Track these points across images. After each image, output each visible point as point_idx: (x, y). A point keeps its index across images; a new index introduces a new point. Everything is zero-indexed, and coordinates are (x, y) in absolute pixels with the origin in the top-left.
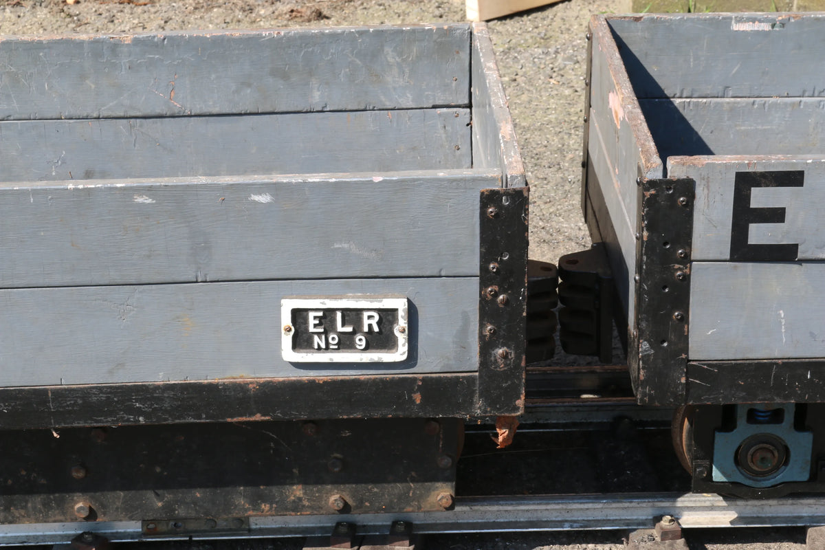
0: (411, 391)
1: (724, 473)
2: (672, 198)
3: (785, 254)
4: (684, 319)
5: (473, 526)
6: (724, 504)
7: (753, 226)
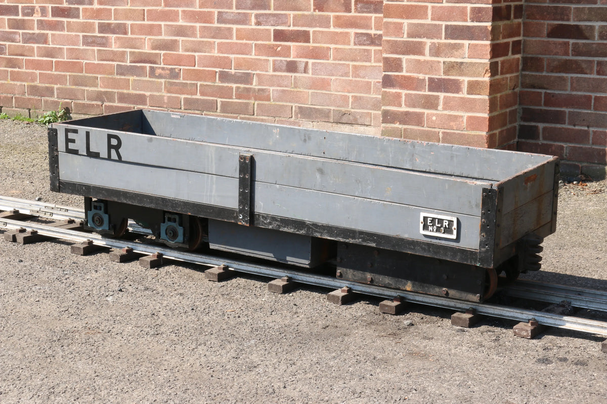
2: (53, 133)
3: (75, 152)
4: (58, 167)
7: (69, 143)
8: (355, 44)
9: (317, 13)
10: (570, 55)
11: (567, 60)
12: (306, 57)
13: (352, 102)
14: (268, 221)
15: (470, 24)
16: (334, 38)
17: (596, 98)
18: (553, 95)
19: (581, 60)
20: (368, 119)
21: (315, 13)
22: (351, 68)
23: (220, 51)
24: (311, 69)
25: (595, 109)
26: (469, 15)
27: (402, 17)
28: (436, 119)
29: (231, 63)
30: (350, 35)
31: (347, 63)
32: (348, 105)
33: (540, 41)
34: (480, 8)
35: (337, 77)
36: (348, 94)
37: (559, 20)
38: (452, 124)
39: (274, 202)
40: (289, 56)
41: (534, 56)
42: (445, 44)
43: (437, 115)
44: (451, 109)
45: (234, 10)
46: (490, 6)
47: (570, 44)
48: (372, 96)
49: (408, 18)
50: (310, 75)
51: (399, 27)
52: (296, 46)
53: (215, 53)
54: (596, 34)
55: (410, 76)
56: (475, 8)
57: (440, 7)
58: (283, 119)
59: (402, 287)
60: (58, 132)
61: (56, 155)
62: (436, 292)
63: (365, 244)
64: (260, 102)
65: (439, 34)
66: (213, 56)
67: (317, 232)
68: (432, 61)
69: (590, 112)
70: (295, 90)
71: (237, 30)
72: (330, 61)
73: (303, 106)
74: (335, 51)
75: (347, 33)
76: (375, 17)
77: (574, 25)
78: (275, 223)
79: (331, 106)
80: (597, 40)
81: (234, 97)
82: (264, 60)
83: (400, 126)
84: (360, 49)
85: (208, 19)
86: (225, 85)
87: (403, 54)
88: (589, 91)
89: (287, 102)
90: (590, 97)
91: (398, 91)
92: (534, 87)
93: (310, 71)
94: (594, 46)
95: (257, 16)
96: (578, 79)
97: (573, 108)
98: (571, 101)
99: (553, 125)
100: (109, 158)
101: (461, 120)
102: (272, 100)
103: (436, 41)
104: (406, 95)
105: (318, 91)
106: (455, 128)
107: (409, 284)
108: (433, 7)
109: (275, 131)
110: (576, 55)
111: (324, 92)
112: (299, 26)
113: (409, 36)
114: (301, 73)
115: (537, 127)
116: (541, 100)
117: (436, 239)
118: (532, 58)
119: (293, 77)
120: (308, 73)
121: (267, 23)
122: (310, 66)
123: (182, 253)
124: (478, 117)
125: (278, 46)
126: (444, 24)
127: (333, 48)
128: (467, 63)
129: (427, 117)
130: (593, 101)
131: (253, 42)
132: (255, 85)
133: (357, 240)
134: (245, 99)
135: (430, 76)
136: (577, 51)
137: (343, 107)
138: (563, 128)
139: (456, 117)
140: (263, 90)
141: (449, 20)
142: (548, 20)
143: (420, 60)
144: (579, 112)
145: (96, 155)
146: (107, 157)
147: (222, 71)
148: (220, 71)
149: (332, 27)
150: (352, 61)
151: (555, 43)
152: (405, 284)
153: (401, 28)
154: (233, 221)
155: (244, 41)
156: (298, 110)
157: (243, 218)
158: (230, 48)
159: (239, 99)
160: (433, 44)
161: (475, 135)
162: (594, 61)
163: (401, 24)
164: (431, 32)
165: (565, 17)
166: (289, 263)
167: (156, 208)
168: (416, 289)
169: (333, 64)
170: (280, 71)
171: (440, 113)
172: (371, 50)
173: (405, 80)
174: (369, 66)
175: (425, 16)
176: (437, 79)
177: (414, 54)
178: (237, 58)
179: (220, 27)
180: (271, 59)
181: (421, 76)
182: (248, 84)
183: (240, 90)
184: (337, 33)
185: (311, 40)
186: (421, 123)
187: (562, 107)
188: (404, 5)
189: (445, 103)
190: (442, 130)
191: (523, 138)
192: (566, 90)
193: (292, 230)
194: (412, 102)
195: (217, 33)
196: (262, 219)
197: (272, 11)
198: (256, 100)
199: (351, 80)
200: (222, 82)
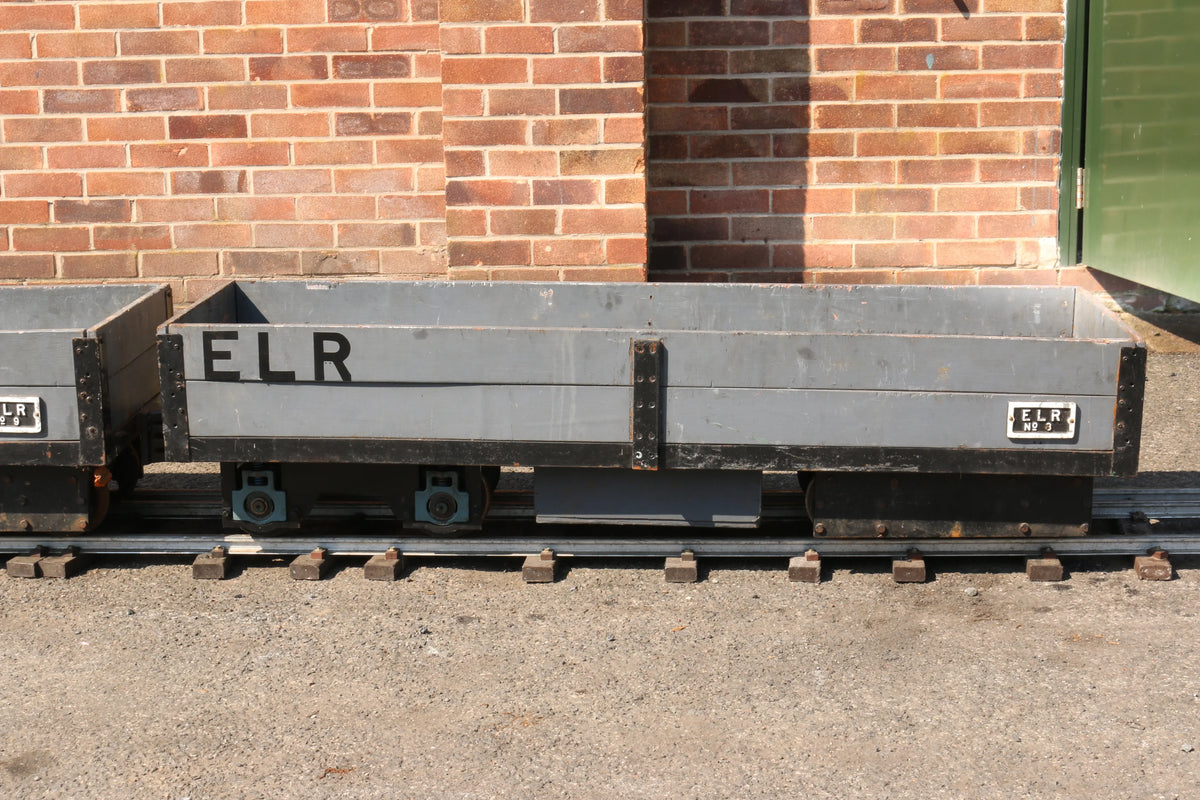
0: (46, 450)
1: (239, 515)
2: (171, 345)
3: (233, 377)
4: (185, 412)
5: (100, 550)
6: (252, 540)
7: (215, 361)
8: (339, 134)
9: (258, 82)
10: (730, 127)
11: (724, 137)
12: (240, 163)
13: (339, 236)
14: (696, 455)
15: (604, 85)
16: (296, 125)
17: (776, 194)
18: (705, 195)
19: (748, 135)
20: (373, 262)
21: (253, 83)
22: (333, 176)
23: (54, 164)
24: (252, 184)
25: (775, 211)
26: (602, 72)
27: (478, 82)
28: (553, 250)
29: (82, 184)
30: (327, 119)
31: (325, 167)
32: (332, 241)
33: (677, 108)
34: (622, 58)
35: (306, 195)
36: (330, 223)
37: (707, 73)
38: (581, 256)
39: (708, 421)
40: (205, 163)
41: (670, 133)
42: (562, 124)
43: (553, 244)
44: (578, 230)
45: (81, 86)
46: (640, 54)
47: (729, 110)
48: (378, 222)
49: (488, 82)
50: (251, 192)
51: (474, 99)
52: (219, 144)
53: (45, 168)
54: (770, 93)
55: (500, 181)
56: (614, 59)
57: (547, 60)
58: (201, 278)
59: (942, 534)
60: (185, 341)
61: (181, 388)
62: (1008, 532)
63: (896, 470)
64: (150, 252)
65: (550, 106)
66: (41, 175)
67: (800, 461)
68: (538, 152)
69: (766, 216)
70: (223, 223)
71: (90, 123)
72: (292, 166)
73: (240, 250)
74: (299, 148)
75: (322, 115)
76: (376, 85)
77: (733, 80)
78: (710, 458)
79: (298, 245)
80: (771, 102)
81: (92, 248)
82: (153, 174)
83: (485, 269)
84: (349, 142)
85: (24, 105)
86: (71, 226)
87: (484, 144)
88: (762, 183)
89: (206, 246)
90: (766, 192)
91: (479, 207)
92: (672, 184)
93: (251, 188)
94: (768, 111)
95: (131, 95)
96: (745, 166)
97: (738, 212)
98: (735, 202)
99: (708, 243)
100: (320, 379)
101: (598, 247)
102: (174, 246)
103: (544, 118)
104: (492, 214)
105: (270, 222)
106: (588, 263)
107: (956, 526)
108: (535, 61)
109: (544, 294)
110: (740, 128)
111: (281, 222)
112: (221, 108)
113: (494, 112)
114: (233, 192)
115: (680, 249)
116: (686, 204)
117: (1035, 443)
118: (666, 138)
119: (216, 202)
120: (246, 191)
121: (154, 107)
122: (250, 177)
123: (446, 541)
124: (627, 240)
125: (182, 147)
126: (557, 88)
127: (295, 144)
128: (603, 152)
129: (535, 248)
130: (771, 199)
131: (127, 144)
132: (135, 220)
133: (881, 466)
134: (115, 247)
135: (536, 178)
136: (741, 121)
137: (321, 245)
138: (725, 246)
139: (589, 243)
140: (153, 229)
141: (567, 82)
142: (689, 74)
143: (516, 153)
144: (749, 218)
145: (287, 378)
146: (313, 378)
147: (62, 201)
148: (57, 202)
149: (290, 106)
150: (335, 163)
151: (703, 111)
152: (950, 528)
153: (478, 100)
154: (617, 466)
155: (108, 143)
156: (230, 260)
157: (644, 457)
158: (79, 157)
159: (104, 250)
160: (540, 123)
161: (623, 271)
162: (768, 135)
163: (479, 92)
164: (533, 103)
165: (718, 68)
166: (716, 525)
167: (436, 464)
168: (969, 532)
169: (297, 171)
170: (188, 192)
171: (559, 238)
172: (371, 142)
173: (490, 189)
174: (370, 171)
175: (520, 76)
176: (549, 182)
177: (504, 143)
178: (94, 174)
179: (52, 119)
180: (168, 171)
181: (520, 180)
182: (121, 222)
183: (105, 233)
184: (301, 117)
185: (249, 132)
186: (525, 260)
187: (720, 212)
188: (480, 60)
189: (566, 223)
190: (564, 268)
191: (659, 268)
192: (726, 185)
193: (748, 465)
194: (504, 224)
195: (46, 132)
196: (681, 454)
197: (164, 84)
198: (139, 248)
199: (333, 198)
200: (63, 221)
